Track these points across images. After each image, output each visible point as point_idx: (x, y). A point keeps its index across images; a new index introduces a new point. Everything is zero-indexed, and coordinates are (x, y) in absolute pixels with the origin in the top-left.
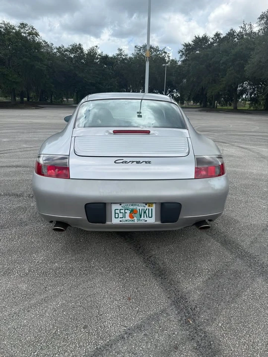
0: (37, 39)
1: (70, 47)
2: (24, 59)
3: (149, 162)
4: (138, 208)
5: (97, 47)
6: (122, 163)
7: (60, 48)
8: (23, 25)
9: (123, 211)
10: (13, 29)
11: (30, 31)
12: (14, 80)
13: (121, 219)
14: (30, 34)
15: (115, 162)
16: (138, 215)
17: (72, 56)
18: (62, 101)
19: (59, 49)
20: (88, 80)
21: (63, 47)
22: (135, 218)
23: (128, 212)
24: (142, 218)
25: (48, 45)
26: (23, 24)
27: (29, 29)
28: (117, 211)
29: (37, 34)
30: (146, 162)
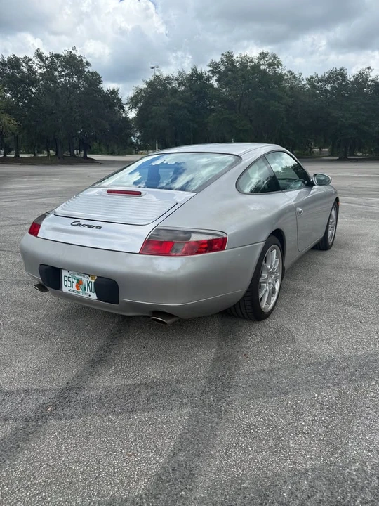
0: (279, 71)
1: (327, 75)
2: (258, 99)
3: (100, 228)
4: (83, 278)
5: (369, 68)
6: (77, 225)
7: (312, 78)
8: (263, 55)
9: (70, 279)
10: (251, 62)
11: (270, 61)
12: (241, 128)
13: (69, 288)
14: (270, 65)
15: (71, 224)
16: (83, 287)
17: (328, 87)
18: (311, 152)
19: (310, 80)
20: (346, 120)
21: (317, 76)
22: (81, 290)
23: (75, 281)
24: (86, 292)
25: (294, 77)
26: (263, 53)
27: (270, 58)
28: (66, 279)
29: (279, 64)
30: (97, 227)
